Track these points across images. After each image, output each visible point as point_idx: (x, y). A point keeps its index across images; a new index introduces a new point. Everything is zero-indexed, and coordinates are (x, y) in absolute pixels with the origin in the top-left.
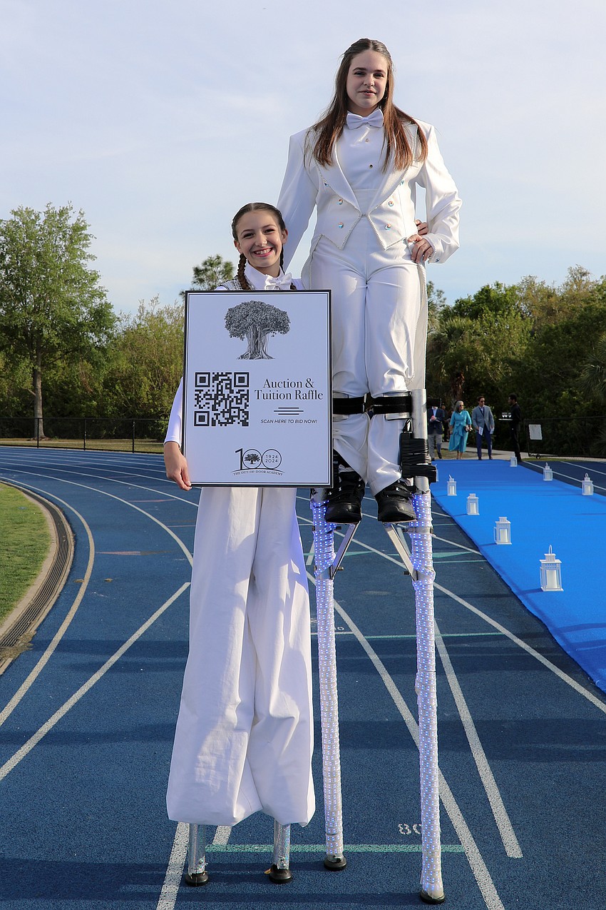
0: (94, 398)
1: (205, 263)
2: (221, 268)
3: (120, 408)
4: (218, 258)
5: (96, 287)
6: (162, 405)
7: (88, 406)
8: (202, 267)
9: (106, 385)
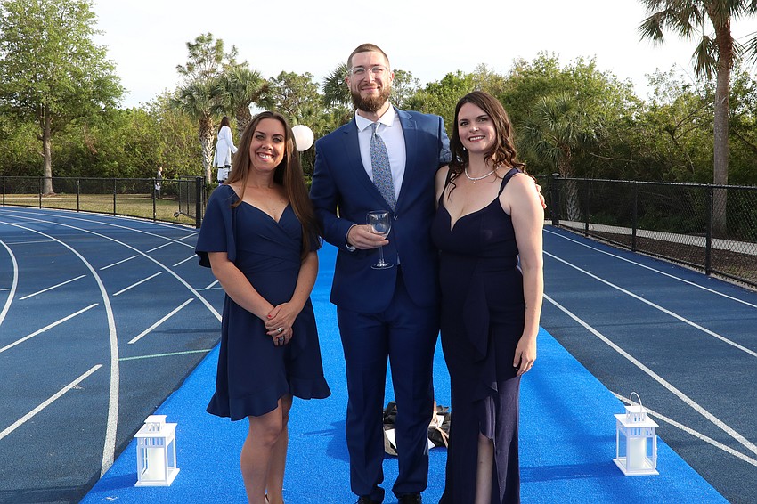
0: (117, 159)
1: (198, 39)
2: (213, 44)
3: (140, 168)
4: (210, 35)
5: (106, 60)
6: (175, 165)
7: (110, 166)
8: (194, 43)
9: (127, 148)
